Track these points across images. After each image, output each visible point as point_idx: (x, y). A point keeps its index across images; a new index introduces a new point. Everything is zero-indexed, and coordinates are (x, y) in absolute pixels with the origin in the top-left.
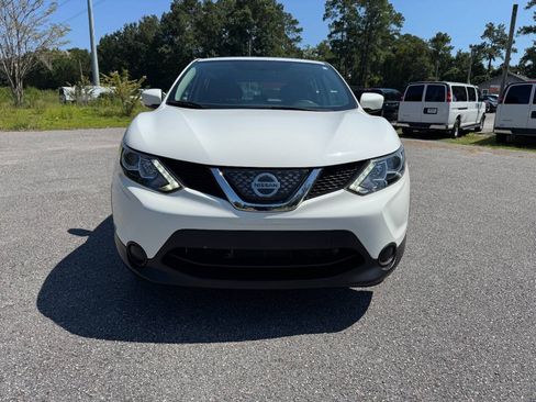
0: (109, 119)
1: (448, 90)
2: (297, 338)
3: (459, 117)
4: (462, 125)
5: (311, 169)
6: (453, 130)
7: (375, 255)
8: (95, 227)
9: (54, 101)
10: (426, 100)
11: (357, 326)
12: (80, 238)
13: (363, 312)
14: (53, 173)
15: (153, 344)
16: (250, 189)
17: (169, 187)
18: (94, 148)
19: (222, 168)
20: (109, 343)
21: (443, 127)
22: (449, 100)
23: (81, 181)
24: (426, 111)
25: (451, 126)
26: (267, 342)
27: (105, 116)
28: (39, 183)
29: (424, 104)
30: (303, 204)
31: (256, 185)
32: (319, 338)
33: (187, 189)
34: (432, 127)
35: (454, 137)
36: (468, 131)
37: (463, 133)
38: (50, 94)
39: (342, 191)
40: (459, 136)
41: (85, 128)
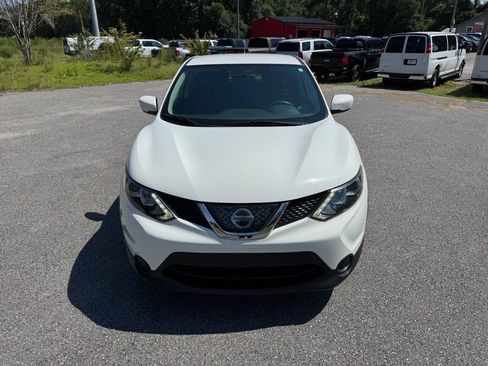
0: (111, 75)
1: (429, 42)
2: (270, 330)
3: (438, 67)
4: (441, 74)
5: (280, 203)
6: (432, 80)
7: (334, 266)
8: (106, 211)
9: (59, 51)
10: (407, 52)
11: (319, 318)
12: (95, 223)
13: (325, 304)
14: (66, 146)
15: (158, 335)
16: (230, 222)
17: (165, 217)
18: (99, 111)
19: (206, 204)
20: (125, 334)
21: (422, 78)
22: (429, 52)
23: (92, 155)
24: (406, 62)
25: (429, 77)
26: (246, 334)
27: (106, 71)
28: (56, 158)
29: (405, 55)
30: (274, 232)
31: (234, 220)
32: (287, 329)
33: (179, 219)
34: (411, 78)
35: (432, 87)
36: (446, 80)
37: (441, 82)
38: (55, 43)
39: (306, 218)
40: (437, 85)
41: (90, 85)
